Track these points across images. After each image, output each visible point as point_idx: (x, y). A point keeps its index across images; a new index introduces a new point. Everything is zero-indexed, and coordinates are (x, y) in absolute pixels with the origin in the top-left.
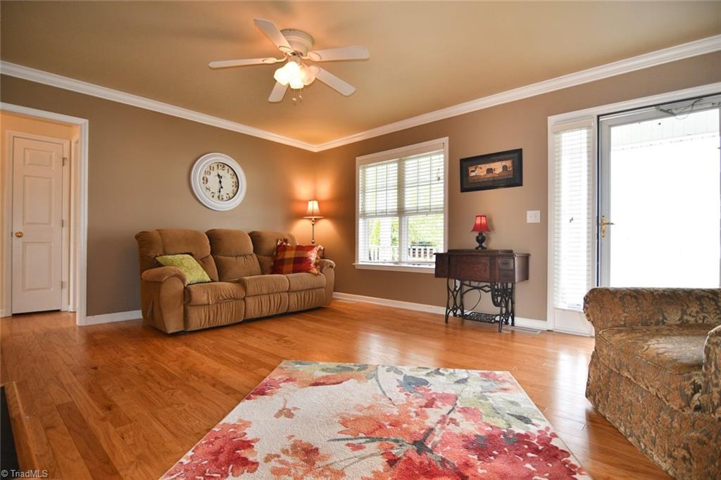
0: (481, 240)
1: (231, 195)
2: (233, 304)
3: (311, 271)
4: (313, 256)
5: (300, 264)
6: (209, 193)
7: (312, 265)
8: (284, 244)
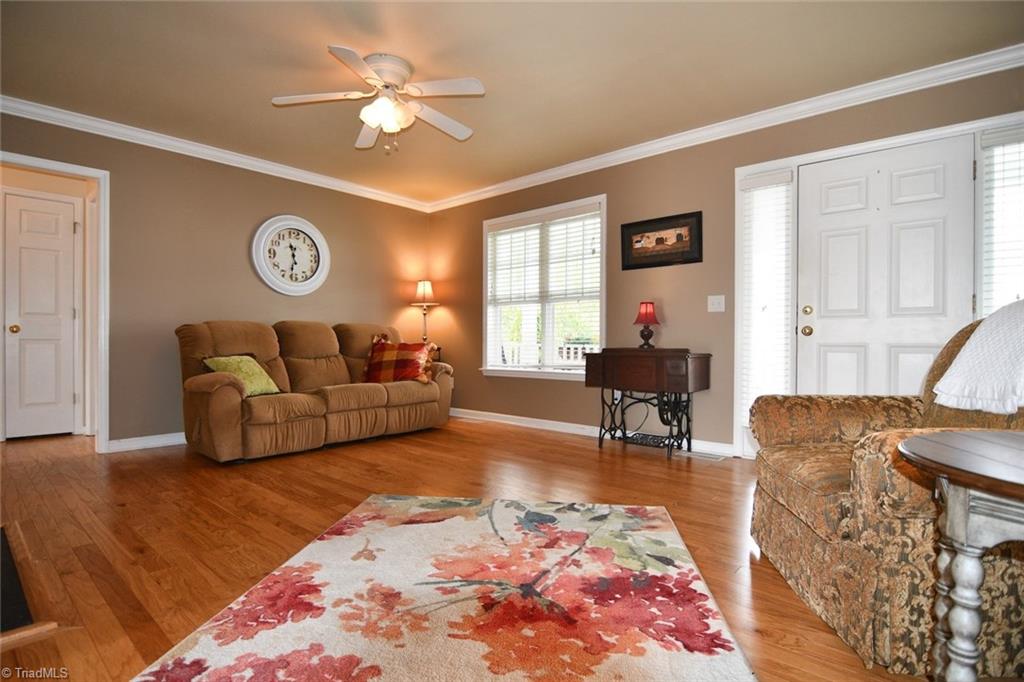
0: (646, 335)
1: (309, 274)
2: (308, 423)
3: (419, 378)
4: (422, 358)
5: (404, 368)
6: (277, 272)
7: (420, 370)
8: (383, 341)
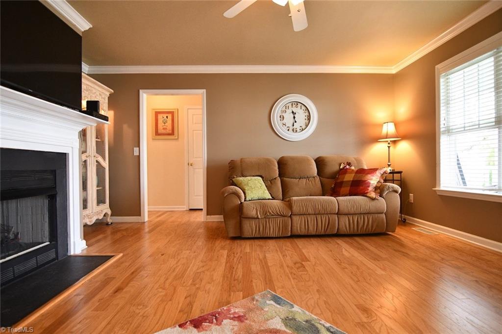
1: (304, 127)
2: (280, 220)
3: (368, 195)
4: (374, 180)
5: (358, 187)
6: (285, 128)
7: (370, 189)
8: (348, 167)
